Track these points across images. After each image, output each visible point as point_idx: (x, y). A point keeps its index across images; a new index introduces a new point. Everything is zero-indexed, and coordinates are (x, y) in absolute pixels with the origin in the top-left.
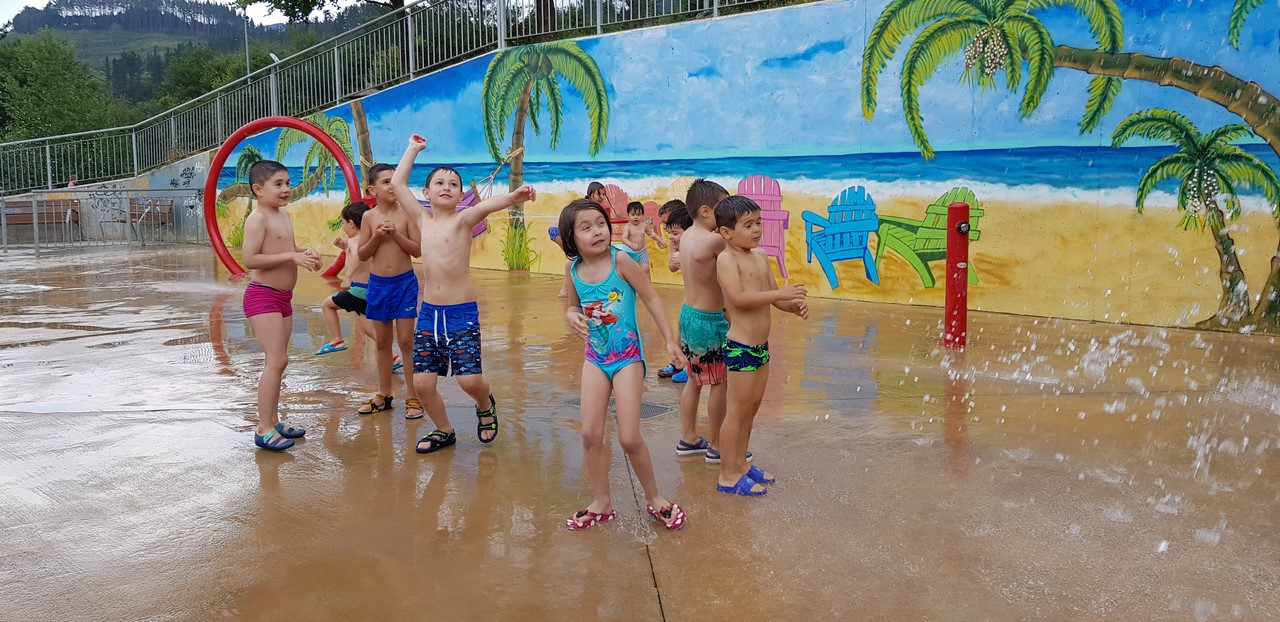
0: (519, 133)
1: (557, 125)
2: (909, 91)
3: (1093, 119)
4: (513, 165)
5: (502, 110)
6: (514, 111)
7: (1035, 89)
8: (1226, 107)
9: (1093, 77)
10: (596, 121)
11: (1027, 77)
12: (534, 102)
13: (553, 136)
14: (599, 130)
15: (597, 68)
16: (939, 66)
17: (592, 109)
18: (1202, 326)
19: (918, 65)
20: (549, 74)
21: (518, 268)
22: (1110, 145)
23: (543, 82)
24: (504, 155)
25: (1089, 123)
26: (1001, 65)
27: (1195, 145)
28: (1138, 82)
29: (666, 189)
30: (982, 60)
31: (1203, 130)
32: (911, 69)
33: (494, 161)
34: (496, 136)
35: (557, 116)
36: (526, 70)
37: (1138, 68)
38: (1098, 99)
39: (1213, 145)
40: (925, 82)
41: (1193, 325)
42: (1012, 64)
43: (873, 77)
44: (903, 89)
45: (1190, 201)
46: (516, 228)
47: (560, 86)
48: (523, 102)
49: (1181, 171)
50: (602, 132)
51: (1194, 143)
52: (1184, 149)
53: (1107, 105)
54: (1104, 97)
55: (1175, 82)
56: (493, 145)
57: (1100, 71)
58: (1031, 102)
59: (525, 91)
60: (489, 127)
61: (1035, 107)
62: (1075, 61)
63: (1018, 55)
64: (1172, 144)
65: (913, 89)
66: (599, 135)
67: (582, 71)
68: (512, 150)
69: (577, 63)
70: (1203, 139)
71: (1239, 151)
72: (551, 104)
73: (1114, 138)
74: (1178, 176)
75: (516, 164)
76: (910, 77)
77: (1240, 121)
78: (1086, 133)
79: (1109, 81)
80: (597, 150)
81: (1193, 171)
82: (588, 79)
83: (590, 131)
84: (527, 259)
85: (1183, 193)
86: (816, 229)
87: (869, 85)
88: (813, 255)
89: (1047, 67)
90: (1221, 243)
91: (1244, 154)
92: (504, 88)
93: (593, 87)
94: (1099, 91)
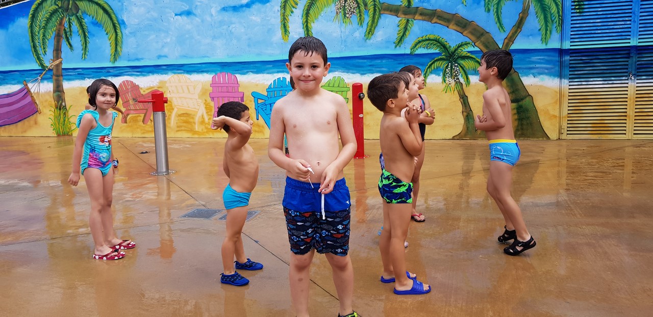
0: (58, 51)
1: (86, 44)
2: (307, 26)
3: (401, 40)
4: (54, 71)
5: (44, 35)
6: (53, 36)
7: (372, 25)
8: (462, 33)
9: (400, 19)
10: (114, 42)
11: (368, 19)
12: (68, 30)
13: (83, 51)
14: (116, 48)
15: (112, 9)
16: (322, 12)
17: (110, 35)
18: (455, 138)
19: (311, 12)
20: (77, 12)
21: (64, 135)
22: (409, 53)
23: (73, 18)
24: (47, 64)
25: (399, 42)
26: (354, 12)
27: (449, 53)
28: (422, 21)
29: (165, 82)
30: (344, 10)
31: (452, 45)
32: (307, 14)
33: (40, 68)
34: (40, 51)
35: (85, 39)
36: (60, 10)
37: (421, 14)
38: (403, 30)
39: (457, 52)
40: (315, 21)
41: (451, 138)
42: (360, 12)
43: (287, 18)
44: (303, 25)
45: (447, 79)
46: (60, 109)
47: (86, 21)
48: (59, 31)
49: (443, 64)
50: (119, 49)
51: (448, 50)
52: (444, 54)
53: (407, 33)
54: (406, 29)
55: (438, 21)
56: (39, 58)
57: (403, 16)
58: (370, 32)
59: (61, 23)
60: (35, 47)
61: (372, 34)
62: (391, 11)
63: (362, 8)
64: (439, 52)
65: (309, 25)
66: (116, 50)
67: (101, 12)
68: (54, 61)
69: (97, 7)
70: (452, 49)
71: (469, 54)
72: (80, 31)
73: (411, 49)
74: (441, 67)
75: (57, 70)
76: (307, 19)
77: (468, 40)
78: (398, 47)
79: (408, 21)
80: (115, 60)
81: (448, 65)
82: (106, 16)
83: (110, 48)
84: (70, 129)
85: (444, 75)
86: (260, 101)
87: (285, 23)
88: (259, 116)
89: (377, 14)
90: (462, 98)
91: (471, 56)
92: (44, 22)
93: (109, 22)
94: (403, 26)
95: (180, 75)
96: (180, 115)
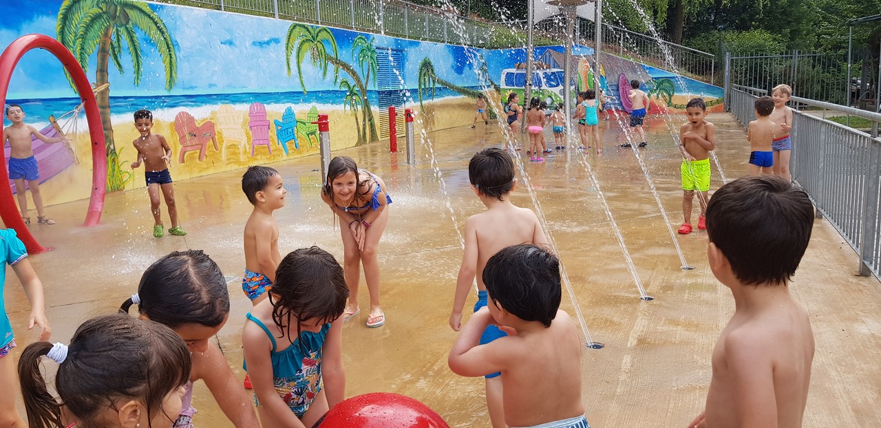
0: (102, 72)
1: (138, 66)
2: (299, 65)
3: (336, 81)
5: (82, 48)
6: (96, 50)
7: (325, 68)
8: (354, 79)
9: (335, 66)
10: (168, 65)
12: (116, 45)
13: (135, 75)
14: (171, 72)
15: (166, 27)
16: (305, 56)
17: (164, 57)
19: (300, 55)
20: (128, 23)
21: (114, 190)
23: (122, 29)
26: (318, 59)
28: (342, 69)
29: (216, 112)
30: (314, 56)
31: (351, 86)
35: (137, 59)
36: (105, 16)
37: (341, 65)
38: (336, 75)
40: (302, 63)
41: (355, 145)
43: (289, 57)
47: (138, 35)
48: (104, 44)
50: (174, 74)
59: (106, 34)
61: (326, 76)
63: (321, 56)
66: (171, 76)
67: (154, 27)
68: (97, 86)
72: (132, 48)
75: (101, 99)
76: (298, 60)
79: (337, 68)
80: (171, 87)
82: (159, 34)
83: (166, 73)
84: (121, 180)
85: (350, 105)
86: (279, 128)
87: (289, 61)
88: (279, 141)
89: (326, 61)
92: (82, 29)
93: (164, 41)
94: (336, 72)
95: (227, 105)
96: (229, 148)
